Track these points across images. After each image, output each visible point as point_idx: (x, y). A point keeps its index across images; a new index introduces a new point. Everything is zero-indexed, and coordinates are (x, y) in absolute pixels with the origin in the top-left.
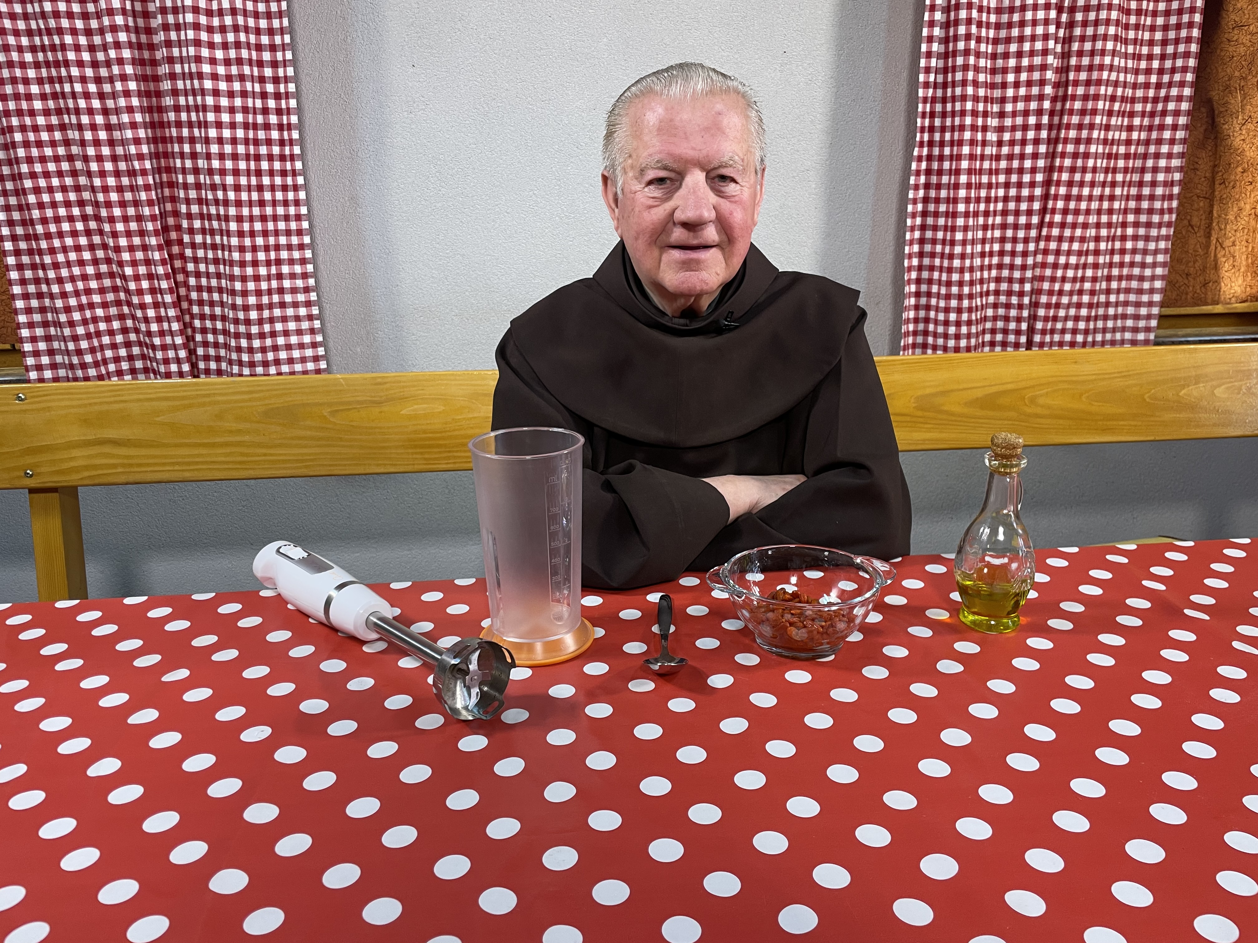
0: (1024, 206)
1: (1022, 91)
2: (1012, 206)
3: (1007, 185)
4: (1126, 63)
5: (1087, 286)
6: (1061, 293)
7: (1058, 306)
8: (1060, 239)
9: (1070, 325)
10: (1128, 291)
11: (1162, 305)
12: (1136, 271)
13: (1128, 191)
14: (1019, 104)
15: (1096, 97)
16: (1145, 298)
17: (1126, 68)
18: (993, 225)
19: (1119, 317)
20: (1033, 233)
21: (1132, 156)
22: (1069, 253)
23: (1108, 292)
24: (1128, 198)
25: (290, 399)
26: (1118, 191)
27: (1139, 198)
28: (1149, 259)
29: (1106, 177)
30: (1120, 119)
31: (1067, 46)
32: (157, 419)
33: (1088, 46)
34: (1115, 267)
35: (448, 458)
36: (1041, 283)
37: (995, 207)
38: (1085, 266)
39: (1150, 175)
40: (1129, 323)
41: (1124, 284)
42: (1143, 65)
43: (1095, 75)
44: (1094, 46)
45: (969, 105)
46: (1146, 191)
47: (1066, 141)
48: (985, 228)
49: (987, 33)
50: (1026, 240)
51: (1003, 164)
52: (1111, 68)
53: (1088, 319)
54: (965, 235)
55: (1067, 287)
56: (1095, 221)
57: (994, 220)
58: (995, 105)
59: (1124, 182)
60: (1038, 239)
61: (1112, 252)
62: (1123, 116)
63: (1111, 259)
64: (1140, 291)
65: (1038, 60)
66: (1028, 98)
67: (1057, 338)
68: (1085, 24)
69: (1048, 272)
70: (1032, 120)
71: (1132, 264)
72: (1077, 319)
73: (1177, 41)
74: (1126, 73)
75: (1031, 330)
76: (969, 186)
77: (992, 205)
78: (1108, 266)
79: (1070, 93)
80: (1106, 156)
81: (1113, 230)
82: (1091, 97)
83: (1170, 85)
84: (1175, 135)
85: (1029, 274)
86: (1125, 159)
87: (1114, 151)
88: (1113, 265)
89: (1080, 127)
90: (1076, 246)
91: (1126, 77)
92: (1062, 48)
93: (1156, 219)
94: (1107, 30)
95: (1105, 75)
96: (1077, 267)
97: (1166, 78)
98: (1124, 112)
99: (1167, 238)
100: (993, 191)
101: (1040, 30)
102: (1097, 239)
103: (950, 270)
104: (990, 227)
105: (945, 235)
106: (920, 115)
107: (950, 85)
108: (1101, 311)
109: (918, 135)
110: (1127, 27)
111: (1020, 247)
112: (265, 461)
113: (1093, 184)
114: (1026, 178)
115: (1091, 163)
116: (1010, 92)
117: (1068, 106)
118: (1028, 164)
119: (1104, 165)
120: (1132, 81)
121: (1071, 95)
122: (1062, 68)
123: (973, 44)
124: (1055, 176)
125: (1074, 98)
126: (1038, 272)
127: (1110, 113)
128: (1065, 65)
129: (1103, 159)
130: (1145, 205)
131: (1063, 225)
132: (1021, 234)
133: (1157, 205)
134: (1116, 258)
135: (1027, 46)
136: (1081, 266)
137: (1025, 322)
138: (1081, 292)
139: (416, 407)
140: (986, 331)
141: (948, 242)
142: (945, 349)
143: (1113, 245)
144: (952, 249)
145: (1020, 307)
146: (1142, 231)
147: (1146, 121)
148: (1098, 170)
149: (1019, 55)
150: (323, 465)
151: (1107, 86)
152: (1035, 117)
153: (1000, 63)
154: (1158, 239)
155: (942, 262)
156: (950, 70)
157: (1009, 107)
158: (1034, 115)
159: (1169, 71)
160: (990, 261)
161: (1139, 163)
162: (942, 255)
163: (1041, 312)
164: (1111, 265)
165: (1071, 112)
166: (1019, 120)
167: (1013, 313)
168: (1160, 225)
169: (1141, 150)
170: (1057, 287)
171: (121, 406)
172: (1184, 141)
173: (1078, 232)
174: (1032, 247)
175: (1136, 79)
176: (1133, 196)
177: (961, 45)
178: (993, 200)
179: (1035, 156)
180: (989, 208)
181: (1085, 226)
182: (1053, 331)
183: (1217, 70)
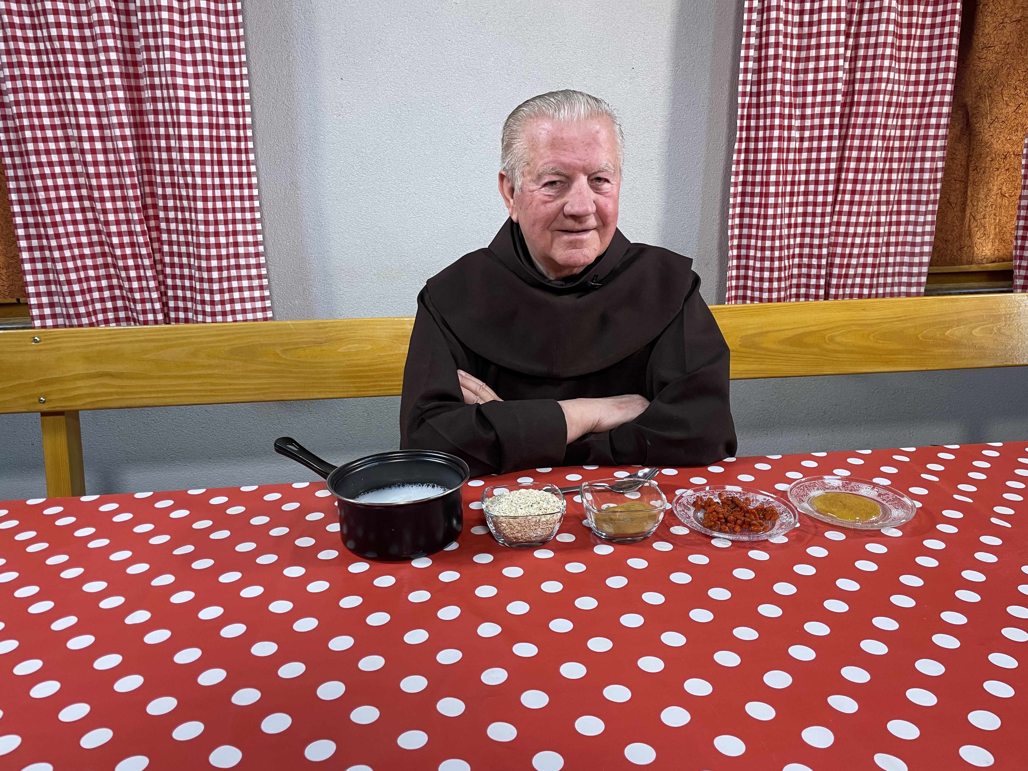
0: (821, 188)
1: (819, 99)
2: (811, 188)
3: (808, 172)
4: (899, 77)
5: (871, 250)
6: (851, 256)
7: (848, 266)
8: (850, 214)
9: (858, 280)
10: (903, 254)
11: (931, 264)
12: (909, 239)
13: (902, 176)
14: (816, 109)
15: (877, 103)
16: (916, 260)
17: (899, 80)
18: (797, 203)
19: (897, 274)
20: (829, 209)
21: (905, 149)
22: (857, 224)
23: (887, 255)
24: (902, 181)
25: (250, 340)
26: (894, 176)
27: (910, 181)
28: (919, 229)
29: (884, 165)
30: (895, 120)
31: (853, 63)
32: (145, 357)
33: (869, 63)
34: (893, 236)
35: (375, 386)
36: (835, 248)
37: (799, 188)
38: (869, 235)
39: (919, 163)
40: (905, 279)
41: (899, 249)
42: (913, 78)
43: (875, 86)
44: (874, 63)
45: (777, 110)
46: (916, 176)
47: (853, 137)
48: (791, 205)
49: (791, 54)
50: (823, 215)
51: (805, 155)
52: (888, 80)
53: (872, 276)
54: (776, 211)
55: (856, 251)
56: (876, 199)
57: (798, 199)
58: (797, 110)
59: (899, 169)
60: (832, 214)
61: (890, 224)
62: (897, 118)
63: (890, 229)
64: (912, 254)
65: (830, 75)
66: (823, 104)
67: (848, 291)
68: (867, 46)
69: (841, 240)
70: (827, 121)
71: (906, 233)
72: (863, 276)
73: (939, 59)
74: (899, 84)
75: (828, 285)
76: (778, 172)
77: (796, 187)
78: (887, 234)
79: (856, 100)
80: (884, 148)
81: (891, 207)
82: (872, 104)
83: (934, 93)
84: (938, 132)
85: (825, 241)
86: (899, 151)
87: (891, 145)
88: (891, 234)
89: (864, 126)
90: (862, 219)
91: (899, 88)
92: (850, 65)
93: (924, 197)
94: (884, 51)
95: (883, 86)
96: (863, 235)
97: (930, 88)
98: (898, 115)
99: (933, 213)
100: (797, 176)
101: (832, 51)
102: (878, 214)
103: (764, 238)
104: (795, 205)
105: (760, 211)
106: (739, 117)
107: (762, 94)
108: (882, 270)
109: (738, 133)
110: (900, 48)
111: (818, 220)
112: (230, 389)
113: (874, 171)
114: (823, 166)
115: (873, 154)
116: (809, 100)
117: (854, 110)
118: (824, 155)
119: (883, 156)
120: (904, 91)
121: (857, 102)
122: (849, 80)
123: (780, 62)
124: (845, 165)
125: (859, 104)
126: (832, 239)
127: (887, 116)
128: (852, 78)
129: (882, 151)
130: (915, 187)
131: (851, 203)
132: (819, 210)
133: (925, 187)
134: (894, 229)
135: (822, 64)
136: (866, 235)
137: (823, 278)
138: (866, 255)
139: (349, 346)
140: (793, 286)
141: (762, 216)
142: (761, 300)
143: (891, 218)
144: (765, 222)
145: (819, 267)
146: (913, 207)
147: (915, 122)
148: (879, 160)
149: (816, 70)
150: (276, 392)
151: (885, 94)
152: (829, 119)
153: (801, 77)
154: (926, 213)
155: (757, 232)
156: (762, 82)
157: (808, 111)
158: (828, 117)
159: (933, 83)
160: (795, 231)
161: (910, 154)
162: (758, 227)
163: (836, 271)
164: (889, 234)
165: (857, 115)
166: (817, 121)
167: (814, 271)
168: (927, 203)
169: (912, 144)
170: (848, 251)
171: (117, 346)
172: (945, 137)
173: (864, 208)
174: (827, 220)
175: (907, 89)
176: (906, 179)
177: (771, 63)
178: (797, 183)
179: (829, 149)
180: (794, 189)
181: (869, 203)
182: (844, 286)
183: (970, 82)
